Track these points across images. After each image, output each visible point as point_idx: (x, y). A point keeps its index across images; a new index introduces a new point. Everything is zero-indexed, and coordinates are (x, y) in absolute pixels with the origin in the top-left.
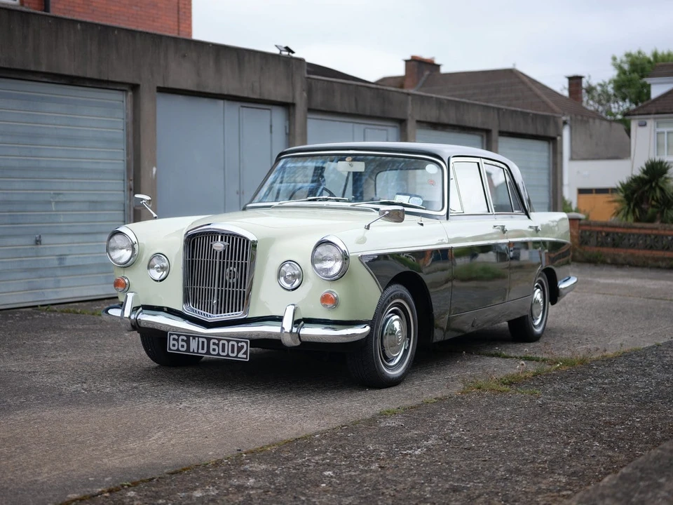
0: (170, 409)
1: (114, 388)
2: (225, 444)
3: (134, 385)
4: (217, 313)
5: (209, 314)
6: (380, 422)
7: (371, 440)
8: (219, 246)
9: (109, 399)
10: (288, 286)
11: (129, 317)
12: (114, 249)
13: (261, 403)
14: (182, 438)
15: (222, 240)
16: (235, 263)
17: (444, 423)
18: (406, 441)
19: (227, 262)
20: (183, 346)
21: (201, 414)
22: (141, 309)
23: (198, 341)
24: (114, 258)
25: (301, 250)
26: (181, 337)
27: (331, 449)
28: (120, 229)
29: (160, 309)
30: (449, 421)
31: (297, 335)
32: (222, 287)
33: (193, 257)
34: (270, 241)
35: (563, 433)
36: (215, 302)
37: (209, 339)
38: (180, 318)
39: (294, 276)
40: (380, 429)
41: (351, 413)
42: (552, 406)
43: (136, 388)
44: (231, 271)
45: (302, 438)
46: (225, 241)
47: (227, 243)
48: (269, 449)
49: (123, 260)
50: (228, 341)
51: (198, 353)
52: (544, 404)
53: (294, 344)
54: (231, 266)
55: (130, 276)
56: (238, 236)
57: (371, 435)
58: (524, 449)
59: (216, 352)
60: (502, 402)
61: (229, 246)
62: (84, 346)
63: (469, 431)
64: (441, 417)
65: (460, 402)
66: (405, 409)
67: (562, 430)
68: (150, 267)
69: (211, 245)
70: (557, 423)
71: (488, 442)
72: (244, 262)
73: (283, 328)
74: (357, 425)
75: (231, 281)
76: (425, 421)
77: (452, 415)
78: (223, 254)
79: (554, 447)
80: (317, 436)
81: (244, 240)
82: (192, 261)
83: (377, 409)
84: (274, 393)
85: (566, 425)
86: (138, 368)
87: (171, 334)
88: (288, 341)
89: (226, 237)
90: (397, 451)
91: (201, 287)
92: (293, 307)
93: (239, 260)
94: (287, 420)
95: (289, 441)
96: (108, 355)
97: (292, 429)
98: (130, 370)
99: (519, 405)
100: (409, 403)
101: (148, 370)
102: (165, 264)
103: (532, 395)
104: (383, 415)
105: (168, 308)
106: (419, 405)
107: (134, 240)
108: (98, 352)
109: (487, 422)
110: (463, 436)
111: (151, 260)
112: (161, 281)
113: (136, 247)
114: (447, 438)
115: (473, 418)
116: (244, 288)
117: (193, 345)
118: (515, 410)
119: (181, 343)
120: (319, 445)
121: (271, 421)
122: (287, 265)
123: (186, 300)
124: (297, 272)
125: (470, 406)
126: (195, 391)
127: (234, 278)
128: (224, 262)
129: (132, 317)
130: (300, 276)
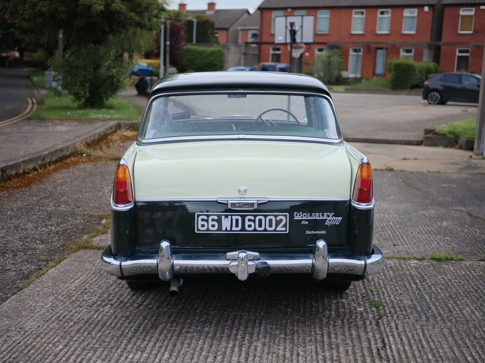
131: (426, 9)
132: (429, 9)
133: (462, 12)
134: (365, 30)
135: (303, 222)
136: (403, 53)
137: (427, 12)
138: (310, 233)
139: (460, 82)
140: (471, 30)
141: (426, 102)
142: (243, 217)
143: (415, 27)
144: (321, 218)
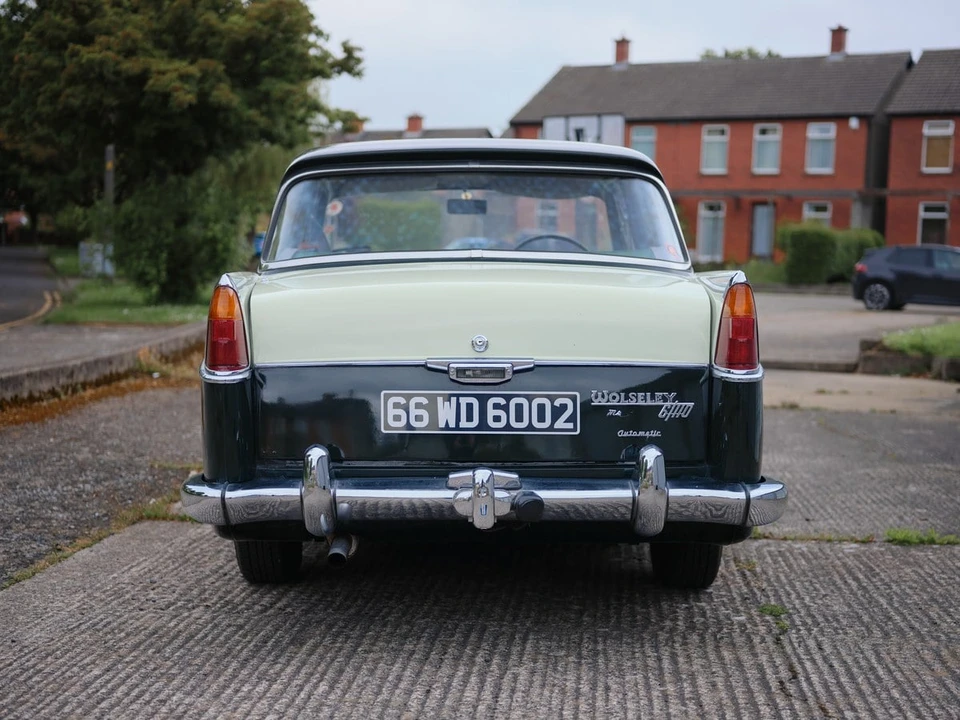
131: (854, 123)
132: (861, 124)
133: (929, 130)
134: (731, 167)
135: (612, 412)
136: (808, 214)
137: (855, 131)
138: (626, 434)
139: (930, 262)
140: (947, 166)
141: (860, 305)
142: (483, 400)
143: (832, 159)
144: (649, 403)
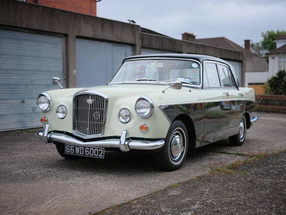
0: (62, 184)
1: (39, 172)
2: (84, 208)
3: (49, 170)
4: (89, 135)
5: (85, 135)
6: (169, 192)
7: (164, 205)
8: (90, 101)
9: (33, 178)
10: (124, 121)
11: (47, 136)
12: (40, 103)
13: (109, 180)
14: (62, 203)
15: (91, 98)
16: (98, 110)
17: (203, 193)
18: (183, 205)
19: (94, 109)
20: (72, 151)
21: (76, 188)
22: (53, 132)
23: (80, 149)
24: (40, 107)
25: (129, 103)
26: (72, 146)
27: (141, 211)
28: (42, 93)
29: (62, 132)
30: (204, 192)
31: (128, 146)
32: (92, 122)
33: (78, 107)
34: (115, 99)
35: (267, 200)
36: (88, 129)
37: (85, 148)
38: (72, 137)
39: (126, 116)
40: (169, 197)
41: (155, 186)
42: (257, 182)
43: (49, 171)
44: (96, 114)
45: (126, 203)
46: (93, 99)
47: (94, 100)
48: (107, 211)
49: (45, 109)
50: (94, 149)
51: (79, 154)
52: (252, 180)
53: (126, 151)
54: (96, 111)
55: (49, 117)
56: (99, 96)
57: (164, 201)
58: (248, 212)
59: (88, 154)
60: (230, 179)
61: (95, 101)
62: (35, 149)
63: (216, 198)
64: (201, 189)
65: (210, 179)
66: (182, 184)
67: (266, 198)
68: (57, 112)
69: (86, 101)
70: (262, 193)
71: (227, 207)
72: (102, 109)
73: (120, 142)
74: (157, 194)
75: (96, 118)
76: (193, 191)
77: (206, 188)
78: (92, 105)
79: (265, 211)
80: (135, 201)
81: (102, 99)
82: (77, 109)
83: (168, 184)
84: (117, 174)
85: (267, 194)
86: (55, 160)
87: (67, 145)
88: (123, 149)
89: (93, 97)
90: (178, 213)
91: (81, 122)
92: (126, 132)
93: (99, 108)
94: (120, 191)
95: (119, 206)
96: (43, 153)
97: (122, 197)
98: (50, 161)
99: (240, 181)
100: (184, 180)
101: (59, 161)
102: (65, 110)
103: (245, 175)
104: (171, 188)
105: (66, 132)
106: (189, 181)
107: (50, 99)
108: (39, 152)
109: (225, 192)
110: (213, 202)
111: (58, 108)
112: (63, 118)
113: (51, 102)
114: (205, 203)
115: (217, 190)
116: (102, 122)
117: (77, 150)
118: (238, 184)
119: (71, 149)
120: (135, 208)
121: (112, 191)
122: (123, 111)
123: (74, 128)
124: (128, 114)
125: (215, 182)
126: (78, 173)
127: (97, 117)
128: (92, 109)
129: (48, 136)
130: (129, 116)
